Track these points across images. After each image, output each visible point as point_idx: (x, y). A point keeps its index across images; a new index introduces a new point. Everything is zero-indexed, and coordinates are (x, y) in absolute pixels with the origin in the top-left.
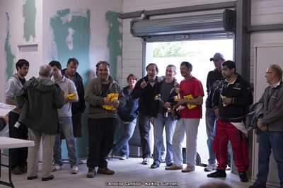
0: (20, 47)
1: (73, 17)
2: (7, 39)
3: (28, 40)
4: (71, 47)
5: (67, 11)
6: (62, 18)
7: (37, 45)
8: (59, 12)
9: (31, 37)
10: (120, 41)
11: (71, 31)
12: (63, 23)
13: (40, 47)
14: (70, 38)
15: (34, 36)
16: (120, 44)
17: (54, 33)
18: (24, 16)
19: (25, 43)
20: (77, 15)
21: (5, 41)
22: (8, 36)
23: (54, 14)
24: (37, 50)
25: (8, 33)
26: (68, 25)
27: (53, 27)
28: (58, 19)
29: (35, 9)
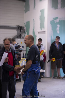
0: (38, 32)
1: (59, 20)
2: (34, 29)
3: (41, 29)
4: (58, 32)
5: (57, 18)
6: (55, 21)
7: (45, 32)
8: (54, 18)
9: (43, 28)
11: (58, 26)
12: (55, 23)
13: (46, 32)
14: (58, 28)
15: (44, 28)
17: (52, 27)
18: (40, 20)
19: (40, 31)
20: (61, 19)
21: (33, 30)
22: (34, 28)
23: (52, 19)
24: (45, 33)
25: (34, 27)
26: (57, 23)
27: (51, 24)
28: (53, 21)
29: (45, 17)
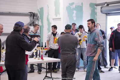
0: (53, 19)
1: (76, 6)
2: (48, 16)
3: (56, 16)
4: (75, 19)
5: (73, 3)
6: (71, 6)
7: (60, 18)
8: (70, 4)
9: (58, 15)
10: (96, 16)
11: (75, 12)
12: (72, 8)
13: (62, 19)
14: (74, 15)
16: (96, 17)
17: (68, 13)
18: (55, 6)
20: (77, 5)
23: (68, 5)
24: (60, 20)
25: (48, 13)
26: (74, 9)
27: (67, 11)
